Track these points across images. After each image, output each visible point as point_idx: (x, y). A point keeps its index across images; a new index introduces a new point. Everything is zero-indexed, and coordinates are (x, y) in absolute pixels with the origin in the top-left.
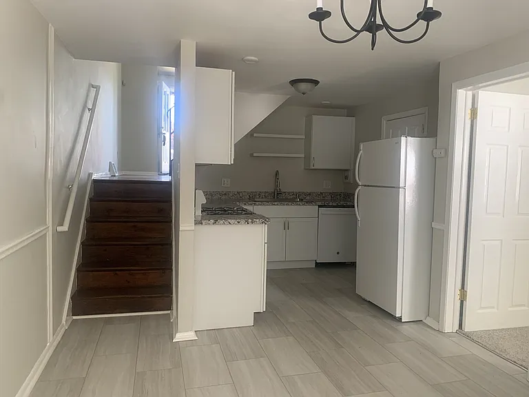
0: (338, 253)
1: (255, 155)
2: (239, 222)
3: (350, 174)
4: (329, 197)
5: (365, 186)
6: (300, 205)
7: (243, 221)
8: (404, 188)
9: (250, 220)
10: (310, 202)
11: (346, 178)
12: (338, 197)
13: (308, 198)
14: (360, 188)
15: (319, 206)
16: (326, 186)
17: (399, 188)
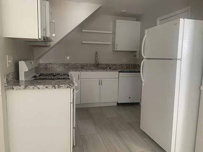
0: (130, 98)
1: (83, 42)
2: (46, 87)
3: (137, 54)
4: (126, 67)
5: (148, 59)
6: (108, 71)
7: (50, 87)
8: (180, 59)
9: (57, 86)
10: (114, 70)
11: (135, 56)
12: (131, 66)
13: (114, 67)
14: (144, 60)
15: (119, 72)
16: (124, 60)
17: (177, 59)
